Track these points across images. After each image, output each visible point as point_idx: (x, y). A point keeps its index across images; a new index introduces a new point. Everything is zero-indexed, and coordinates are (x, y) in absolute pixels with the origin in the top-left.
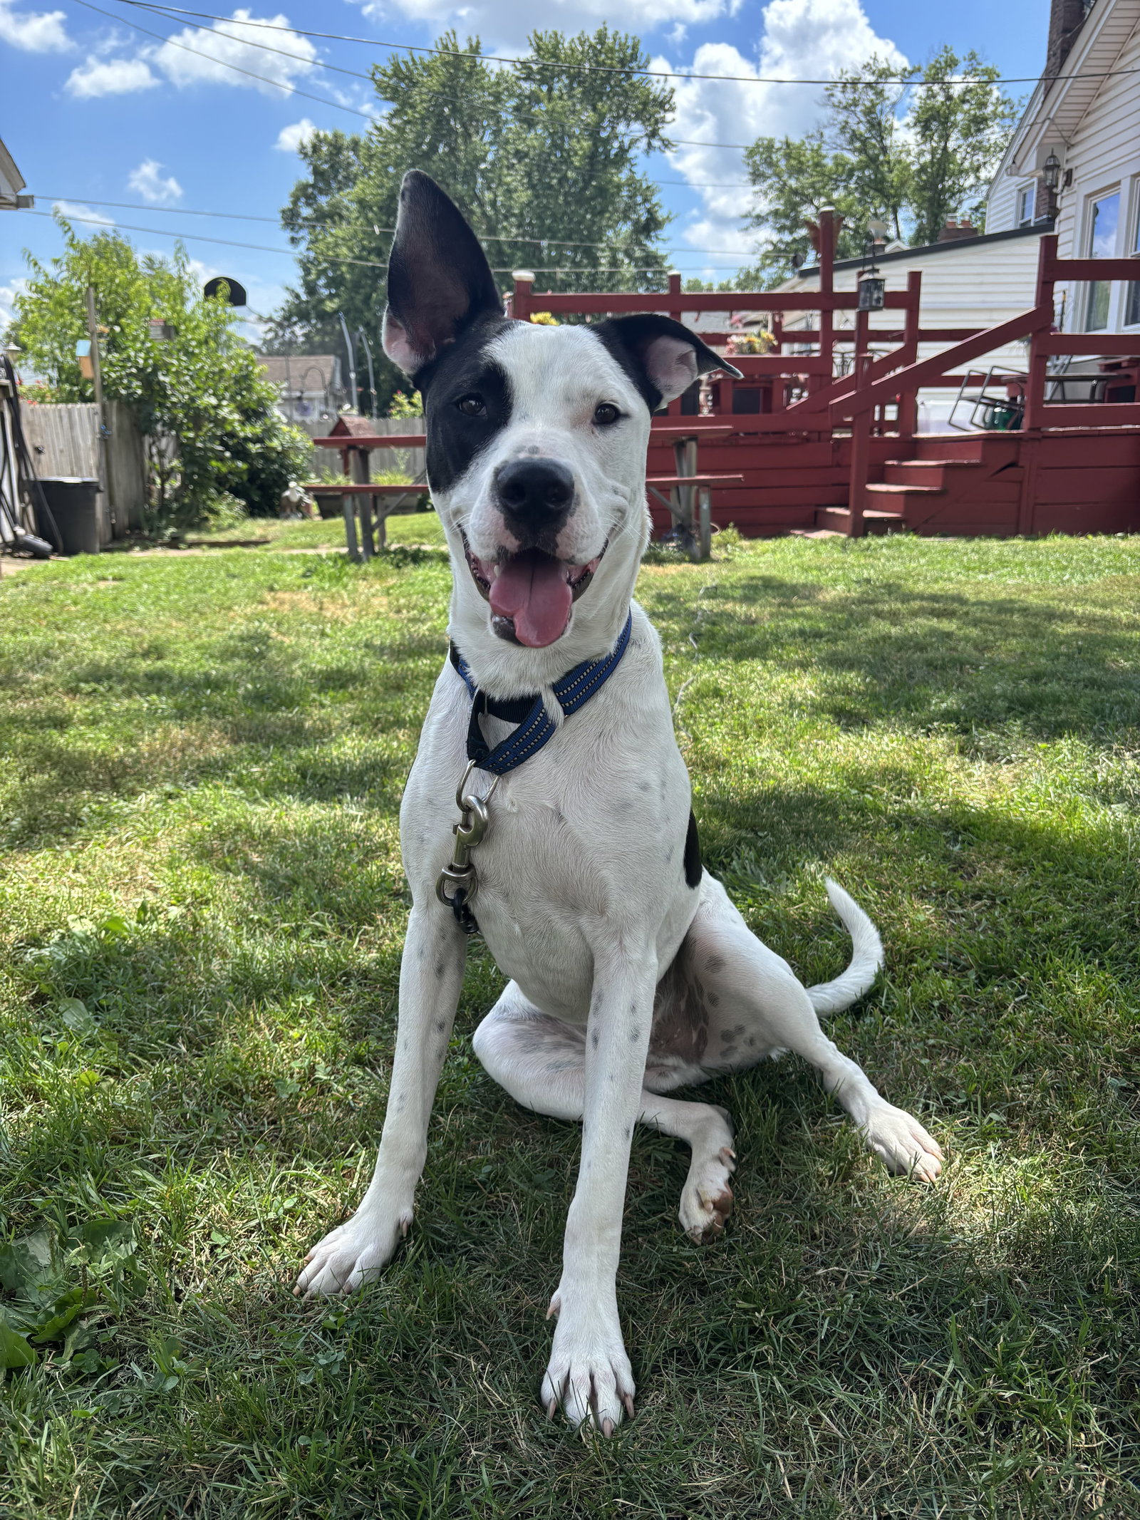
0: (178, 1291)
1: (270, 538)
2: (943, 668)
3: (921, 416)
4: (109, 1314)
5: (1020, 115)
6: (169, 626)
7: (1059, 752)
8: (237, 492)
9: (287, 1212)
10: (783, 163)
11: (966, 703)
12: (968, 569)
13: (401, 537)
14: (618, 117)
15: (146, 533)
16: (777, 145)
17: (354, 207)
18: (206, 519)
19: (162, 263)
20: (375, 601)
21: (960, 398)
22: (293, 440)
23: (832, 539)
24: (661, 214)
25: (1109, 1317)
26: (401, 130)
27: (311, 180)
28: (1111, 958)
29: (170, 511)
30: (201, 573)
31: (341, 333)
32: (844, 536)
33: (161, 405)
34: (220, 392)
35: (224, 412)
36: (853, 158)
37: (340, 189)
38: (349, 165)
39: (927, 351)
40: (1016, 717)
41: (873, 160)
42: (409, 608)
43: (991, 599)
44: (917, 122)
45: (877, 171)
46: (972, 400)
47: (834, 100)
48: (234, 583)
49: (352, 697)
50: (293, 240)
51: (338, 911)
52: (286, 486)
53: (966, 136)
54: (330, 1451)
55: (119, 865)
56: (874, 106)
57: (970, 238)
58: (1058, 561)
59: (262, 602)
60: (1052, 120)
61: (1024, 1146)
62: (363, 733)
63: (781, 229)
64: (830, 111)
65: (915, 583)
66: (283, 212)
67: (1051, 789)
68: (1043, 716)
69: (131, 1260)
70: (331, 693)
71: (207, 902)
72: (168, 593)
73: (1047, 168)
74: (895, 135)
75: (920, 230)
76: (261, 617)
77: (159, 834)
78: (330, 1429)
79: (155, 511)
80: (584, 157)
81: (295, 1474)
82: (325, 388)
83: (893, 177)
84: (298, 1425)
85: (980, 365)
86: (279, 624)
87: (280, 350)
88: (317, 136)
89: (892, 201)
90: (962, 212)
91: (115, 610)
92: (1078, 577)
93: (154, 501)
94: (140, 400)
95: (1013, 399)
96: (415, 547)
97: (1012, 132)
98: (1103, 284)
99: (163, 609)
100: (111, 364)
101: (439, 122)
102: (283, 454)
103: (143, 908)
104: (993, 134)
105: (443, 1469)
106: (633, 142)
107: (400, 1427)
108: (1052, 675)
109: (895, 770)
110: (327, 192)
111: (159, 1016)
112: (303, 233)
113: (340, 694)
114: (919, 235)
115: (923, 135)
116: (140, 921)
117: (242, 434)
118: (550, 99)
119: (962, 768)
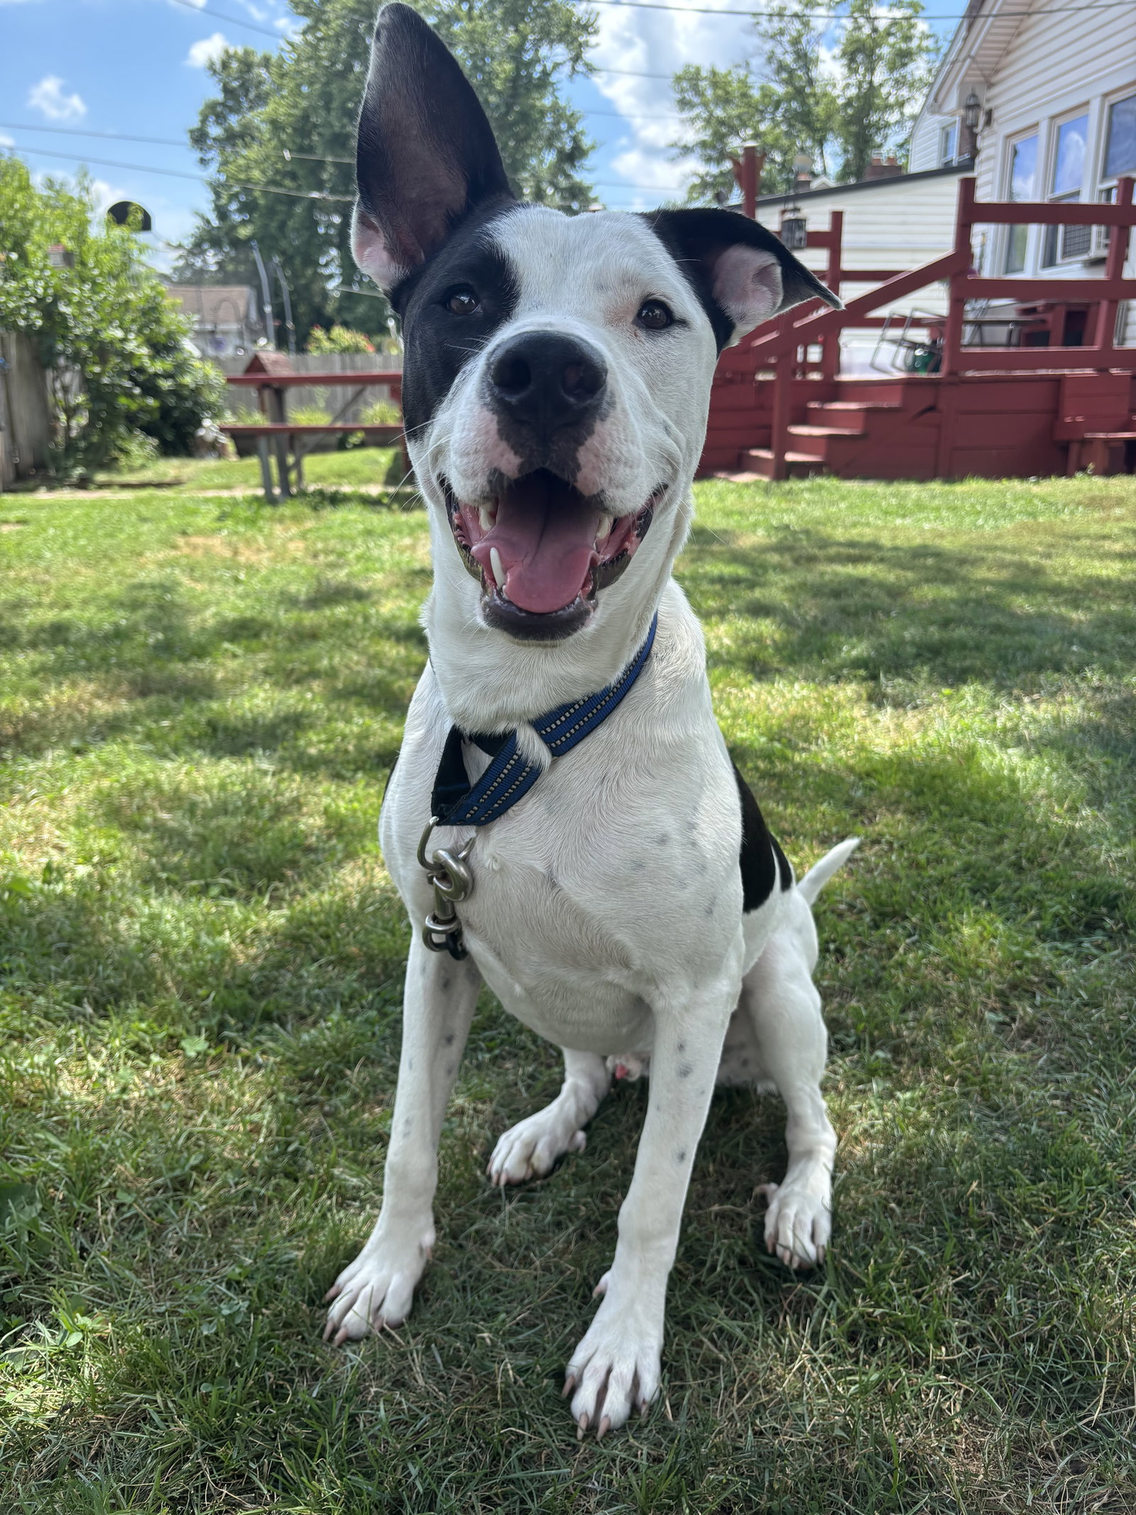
0: (83, 1249)
1: (185, 478)
2: (856, 614)
3: (844, 358)
4: (14, 1274)
5: (944, 51)
6: (77, 573)
7: (963, 698)
8: (149, 430)
9: (194, 1168)
10: (709, 93)
11: (877, 651)
12: (886, 513)
13: (320, 478)
14: (540, 40)
15: (52, 473)
16: (704, 74)
17: (265, 127)
18: (116, 459)
19: (62, 185)
20: (292, 546)
21: (883, 339)
22: (206, 376)
23: (756, 483)
24: (586, 142)
25: (972, 1238)
26: (315, 48)
27: (220, 97)
28: (998, 899)
29: (77, 450)
30: (111, 516)
31: (254, 263)
32: (766, 479)
33: (64, 337)
34: (126, 325)
35: (131, 346)
36: (780, 90)
37: (251, 108)
38: (260, 83)
39: (850, 292)
40: (923, 663)
41: (799, 93)
42: (327, 552)
43: (906, 545)
44: (844, 54)
45: (803, 103)
46: (893, 341)
47: (761, 29)
48: (145, 527)
49: (266, 646)
50: (203, 161)
51: (249, 869)
52: (199, 425)
53: (892, 69)
54: (232, 1396)
55: (24, 825)
56: (800, 35)
57: (894, 176)
58: (973, 506)
59: (174, 547)
60: (973, 58)
61: (908, 1081)
62: (276, 684)
63: (709, 160)
64: (756, 41)
65: (834, 527)
66: (192, 132)
67: (952, 735)
68: (950, 662)
69: (34, 1223)
70: (244, 642)
71: (115, 861)
72: (75, 538)
73: (969, 107)
74: (821, 67)
75: (847, 165)
76: (173, 563)
77: (66, 791)
78: (232, 1375)
79: (61, 448)
80: (506, 80)
81: (197, 1420)
82: (238, 320)
83: (819, 110)
84: (200, 1373)
85: (901, 307)
86: (192, 570)
87: (193, 278)
88: (227, 52)
89: (818, 136)
90: (887, 148)
91: (19, 557)
92: (991, 522)
93: (60, 438)
94: (41, 332)
95: (934, 342)
96: (333, 489)
97: (937, 64)
98: (1019, 228)
99: (71, 555)
100: (8, 294)
101: (354, 40)
102: (196, 391)
103: (49, 868)
104: (919, 68)
105: (342, 1408)
106: (556, 66)
107: (302, 1369)
108: (960, 621)
109: (803, 717)
110: (236, 110)
111: (64, 977)
112: (213, 154)
113: (254, 644)
114: (845, 173)
115: (850, 68)
116: (45, 882)
117: (152, 370)
118: (471, 19)
119: (869, 715)
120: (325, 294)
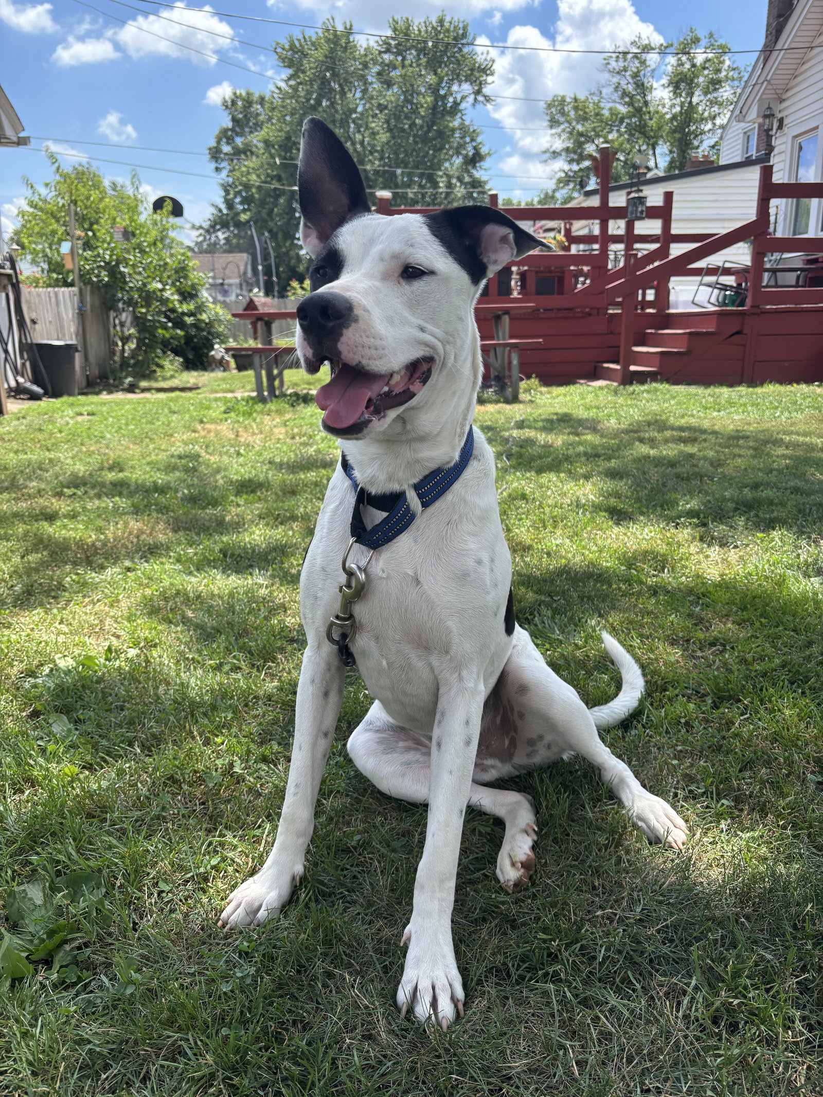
0: (135, 924)
1: (200, 385)
2: (688, 479)
3: (672, 297)
4: (85, 940)
5: (745, 79)
6: (128, 448)
7: (773, 540)
8: (176, 352)
9: (213, 867)
10: (572, 113)
11: (705, 505)
12: (706, 408)
13: (296, 385)
14: (452, 80)
15: (111, 381)
16: (568, 100)
17: (261, 145)
18: (155, 371)
19: (122, 186)
20: (276, 431)
21: (701, 284)
22: (217, 314)
23: (607, 386)
24: (484, 150)
25: (809, 947)
26: (295, 89)
27: (230, 125)
28: (810, 689)
29: (128, 365)
30: (150, 410)
31: (252, 236)
32: (615, 384)
33: (122, 289)
34: (164, 280)
35: (167, 294)
36: (623, 110)
37: (251, 132)
38: (258, 115)
39: (677, 250)
40: (741, 515)
41: (638, 112)
42: (301, 435)
43: (722, 430)
44: (670, 83)
45: (641, 119)
46: (709, 285)
47: (610, 67)
48: (174, 417)
49: (260, 499)
50: (217, 169)
51: (250, 652)
52: (212, 348)
53: (706, 93)
54: (245, 1039)
55: (93, 620)
56: (639, 72)
57: (708, 168)
58: (771, 403)
59: (195, 431)
60: (769, 82)
61: (747, 823)
62: (267, 525)
63: (571, 162)
64: (607, 76)
65: (668, 418)
66: (210, 149)
67: (766, 567)
68: (761, 514)
69: (101, 902)
70: (245, 496)
71: (155, 646)
72: (127, 424)
73: (765, 117)
74: (655, 93)
75: (672, 162)
76: (194, 442)
77: (120, 597)
78: (245, 1023)
79: (117, 365)
80: (428, 108)
81: (219, 1056)
82: (240, 276)
83: (652, 123)
84: (221, 1020)
85: (715, 260)
86: (207, 447)
87: (208, 249)
88: (235, 94)
89: (652, 141)
90: (703, 149)
91: (89, 437)
92: (786, 414)
93: (117, 358)
94: (107, 285)
95: (739, 285)
96: (305, 391)
97: (739, 91)
98: (804, 201)
99: (124, 436)
100: (86, 259)
101: (323, 83)
102: (210, 324)
103: (109, 650)
104: (726, 92)
105: (325, 1053)
106: (463, 98)
107: (294, 1022)
108: (767, 485)
109: (653, 552)
110: (241, 134)
111: (121, 727)
112: (224, 164)
113: (251, 497)
114: (671, 166)
115: (675, 93)
116: (107, 659)
117: (180, 310)
118: (403, 66)
119: (701, 551)
120: (299, 258)
